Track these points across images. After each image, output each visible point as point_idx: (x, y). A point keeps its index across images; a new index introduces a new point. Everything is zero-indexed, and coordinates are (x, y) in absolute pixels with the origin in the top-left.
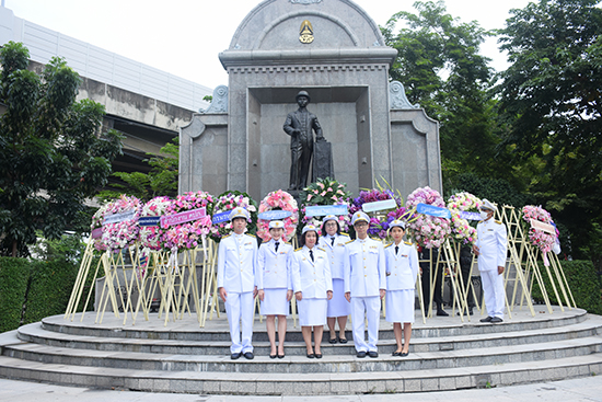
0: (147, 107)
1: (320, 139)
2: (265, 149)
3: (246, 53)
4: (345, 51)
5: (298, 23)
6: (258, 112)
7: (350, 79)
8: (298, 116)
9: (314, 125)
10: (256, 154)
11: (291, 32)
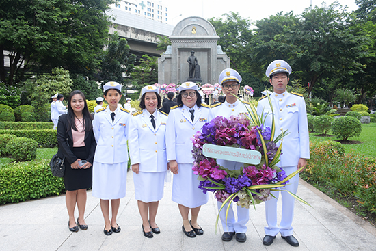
0: (127, 30)
1: (197, 64)
2: (182, 65)
3: (177, 37)
4: (205, 37)
5: (192, 27)
6: (180, 54)
7: (206, 46)
8: (191, 58)
9: (196, 60)
10: (179, 67)
11: (189, 30)
